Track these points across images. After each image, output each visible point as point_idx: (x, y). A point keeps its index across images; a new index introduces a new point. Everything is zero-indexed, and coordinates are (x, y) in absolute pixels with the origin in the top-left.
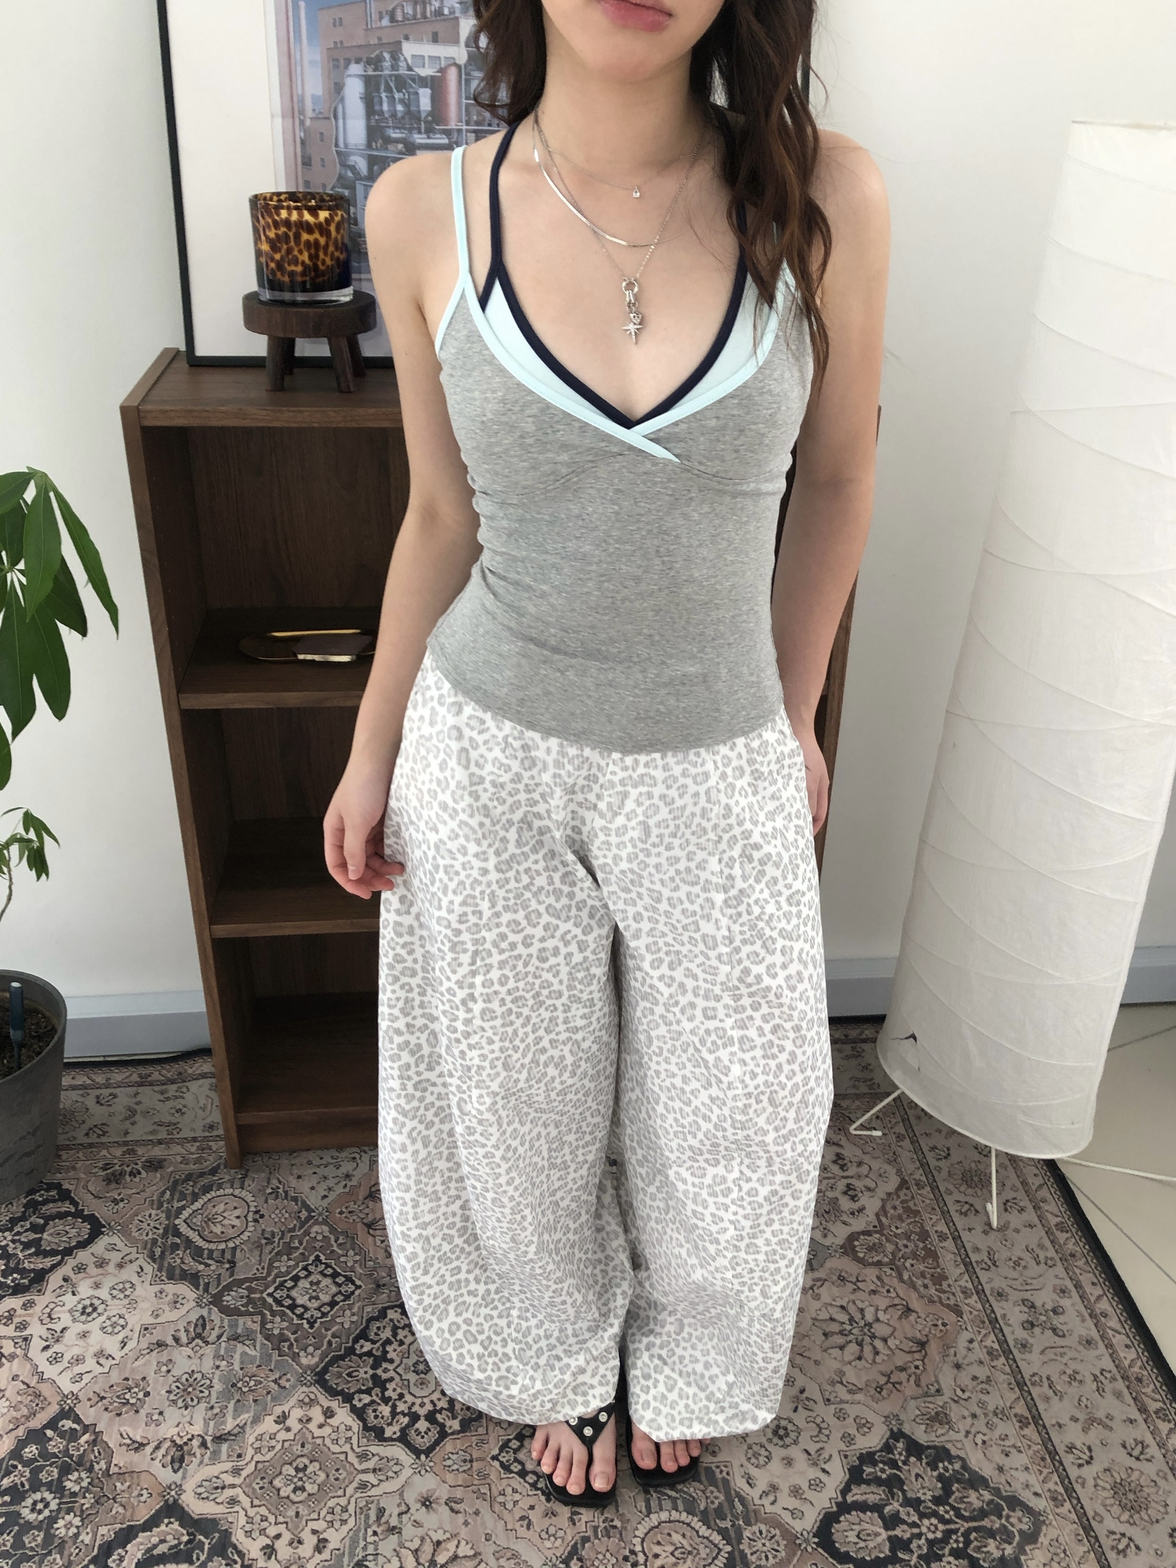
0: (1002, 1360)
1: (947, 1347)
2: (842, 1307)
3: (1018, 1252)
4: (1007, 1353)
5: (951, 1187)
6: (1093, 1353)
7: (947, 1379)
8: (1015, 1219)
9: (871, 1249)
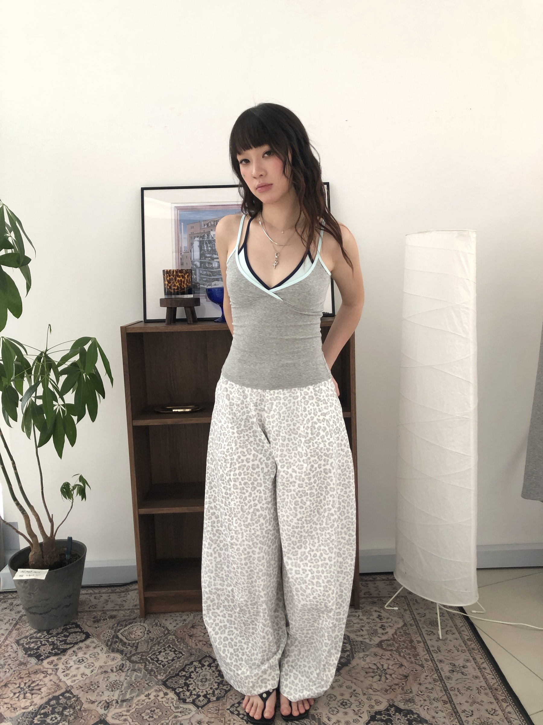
0: (439, 682)
1: (416, 677)
2: (375, 664)
3: (451, 647)
4: (441, 679)
5: (425, 626)
6: (478, 681)
7: (415, 688)
8: (450, 637)
9: (388, 645)
